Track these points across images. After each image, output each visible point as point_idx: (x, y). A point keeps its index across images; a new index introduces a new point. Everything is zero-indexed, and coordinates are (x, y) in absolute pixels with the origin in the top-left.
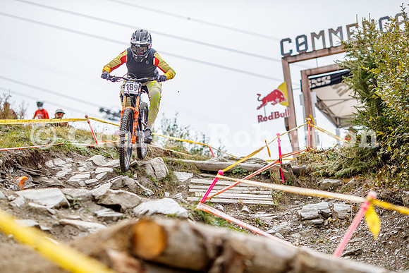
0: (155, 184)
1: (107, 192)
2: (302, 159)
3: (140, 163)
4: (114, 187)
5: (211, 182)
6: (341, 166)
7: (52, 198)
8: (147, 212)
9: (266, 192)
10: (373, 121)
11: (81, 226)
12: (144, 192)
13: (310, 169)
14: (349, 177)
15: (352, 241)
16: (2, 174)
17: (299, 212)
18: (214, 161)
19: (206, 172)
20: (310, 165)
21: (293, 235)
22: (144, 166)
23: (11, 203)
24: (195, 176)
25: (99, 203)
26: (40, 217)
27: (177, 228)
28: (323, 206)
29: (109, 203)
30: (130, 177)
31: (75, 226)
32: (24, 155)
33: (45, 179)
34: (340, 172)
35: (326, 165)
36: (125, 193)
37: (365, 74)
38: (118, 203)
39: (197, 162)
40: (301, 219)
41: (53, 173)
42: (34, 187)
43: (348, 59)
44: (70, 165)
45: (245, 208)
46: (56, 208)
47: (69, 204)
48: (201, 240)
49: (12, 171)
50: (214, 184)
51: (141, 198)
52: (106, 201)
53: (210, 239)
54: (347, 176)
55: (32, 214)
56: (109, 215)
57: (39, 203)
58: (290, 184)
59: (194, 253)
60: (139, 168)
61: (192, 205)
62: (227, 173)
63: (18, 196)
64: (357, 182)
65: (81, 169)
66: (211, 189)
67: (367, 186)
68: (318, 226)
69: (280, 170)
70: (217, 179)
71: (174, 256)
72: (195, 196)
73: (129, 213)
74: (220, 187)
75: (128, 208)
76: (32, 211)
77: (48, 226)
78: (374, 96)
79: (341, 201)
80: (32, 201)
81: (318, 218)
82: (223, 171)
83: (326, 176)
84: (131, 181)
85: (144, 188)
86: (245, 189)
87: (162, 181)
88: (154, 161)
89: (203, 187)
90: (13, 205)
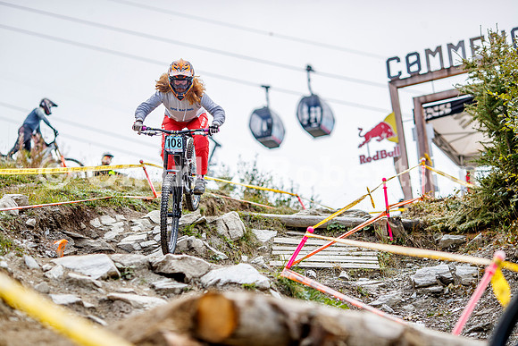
0: (228, 246)
1: (167, 258)
2: (416, 211)
3: (209, 219)
4: (177, 249)
5: (299, 241)
6: (465, 217)
7: (98, 266)
8: (219, 281)
9: (370, 253)
10: (503, 161)
11: (134, 301)
12: (215, 256)
13: (425, 222)
14: (474, 232)
15: (480, 313)
16: (35, 237)
17: (412, 277)
18: (303, 215)
19: (294, 229)
20: (425, 218)
21: (405, 307)
22: (214, 222)
23: (46, 274)
24: (280, 234)
25: (157, 271)
26: (83, 290)
27: (250, 303)
28: (443, 269)
29: (170, 272)
30: (197, 237)
31: (126, 302)
32: (64, 212)
33: (91, 242)
34: (463, 226)
35: (446, 217)
36: (190, 259)
37: (493, 101)
38: (182, 271)
39: (283, 216)
40: (415, 286)
41: (100, 234)
42: (75, 253)
43: (471, 81)
44: (122, 223)
45: (343, 274)
46: (103, 278)
47: (119, 274)
48: (281, 317)
49: (47, 232)
50: (303, 244)
51: (210, 264)
52: (165, 269)
53: (293, 316)
54: (472, 231)
55: (72, 287)
56: (170, 287)
57: (81, 274)
58: (399, 243)
59: (273, 334)
60: (208, 225)
61: (276, 271)
62: (320, 230)
63: (55, 264)
64: (485, 238)
65: (134, 228)
66: (299, 250)
67: (498, 243)
68: (436, 295)
69: (388, 225)
70: (306, 238)
72: (279, 260)
73: (195, 283)
74: (311, 248)
75: (193, 277)
76: (73, 284)
77: (92, 302)
78: (505, 128)
79: (465, 263)
80: (73, 270)
81: (436, 284)
82: (313, 228)
83: (446, 230)
84: (198, 243)
85: (215, 250)
86: (343, 249)
87: (237, 241)
88: (227, 216)
89: (290, 248)
90: (48, 276)
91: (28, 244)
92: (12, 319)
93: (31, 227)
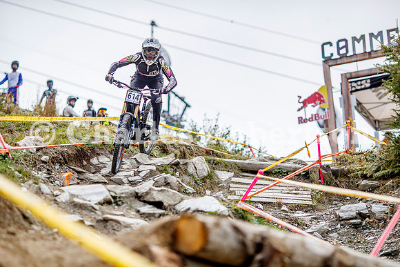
0: (196, 182)
1: (150, 189)
2: (341, 161)
3: (182, 161)
4: (156, 184)
5: (251, 181)
6: (379, 167)
7: (96, 194)
8: (189, 209)
9: (305, 192)
11: (124, 222)
12: (186, 190)
13: (348, 170)
14: (387, 179)
15: (389, 241)
16: (48, 170)
17: (337, 212)
18: (255, 161)
19: (247, 172)
20: (348, 166)
21: (331, 235)
22: (186, 164)
23: (57, 198)
24: (236, 175)
25: (141, 199)
26: (84, 212)
27: (217, 225)
28: (361, 206)
29: (152, 200)
30: (173, 175)
31: (118, 222)
32: (70, 152)
33: (91, 176)
34: (378, 174)
35: (365, 166)
36: (168, 191)
38: (161, 200)
39: (238, 161)
40: (339, 219)
41: (98, 170)
42: (78, 184)
43: (388, 62)
45: (284, 208)
46: (101, 204)
47: (112, 200)
48: (241, 237)
49: (57, 167)
50: (254, 184)
51: (182, 196)
52: (148, 198)
53: (250, 237)
54: (384, 178)
55: (76, 209)
56: (151, 212)
57: (83, 199)
58: (329, 184)
59: (233, 250)
60: (181, 166)
61: (233, 203)
62: (267, 173)
63: (63, 191)
64: (395, 184)
65: (124, 166)
66: (251, 188)
68: (356, 226)
69: (319, 171)
70: (258, 178)
71: (215, 252)
72: (235, 195)
73: (170, 210)
74: (260, 187)
75: (170, 205)
76: (77, 207)
77: (92, 221)
79: (379, 202)
80: (77, 196)
81: (356, 218)
82: (263, 171)
83: (364, 177)
84: (173, 179)
85: (185, 186)
86: (285, 188)
87: (203, 179)
88: (196, 160)
89: (243, 186)
90: (58, 200)
91: (43, 175)
92: (30, 231)
93: (45, 163)
